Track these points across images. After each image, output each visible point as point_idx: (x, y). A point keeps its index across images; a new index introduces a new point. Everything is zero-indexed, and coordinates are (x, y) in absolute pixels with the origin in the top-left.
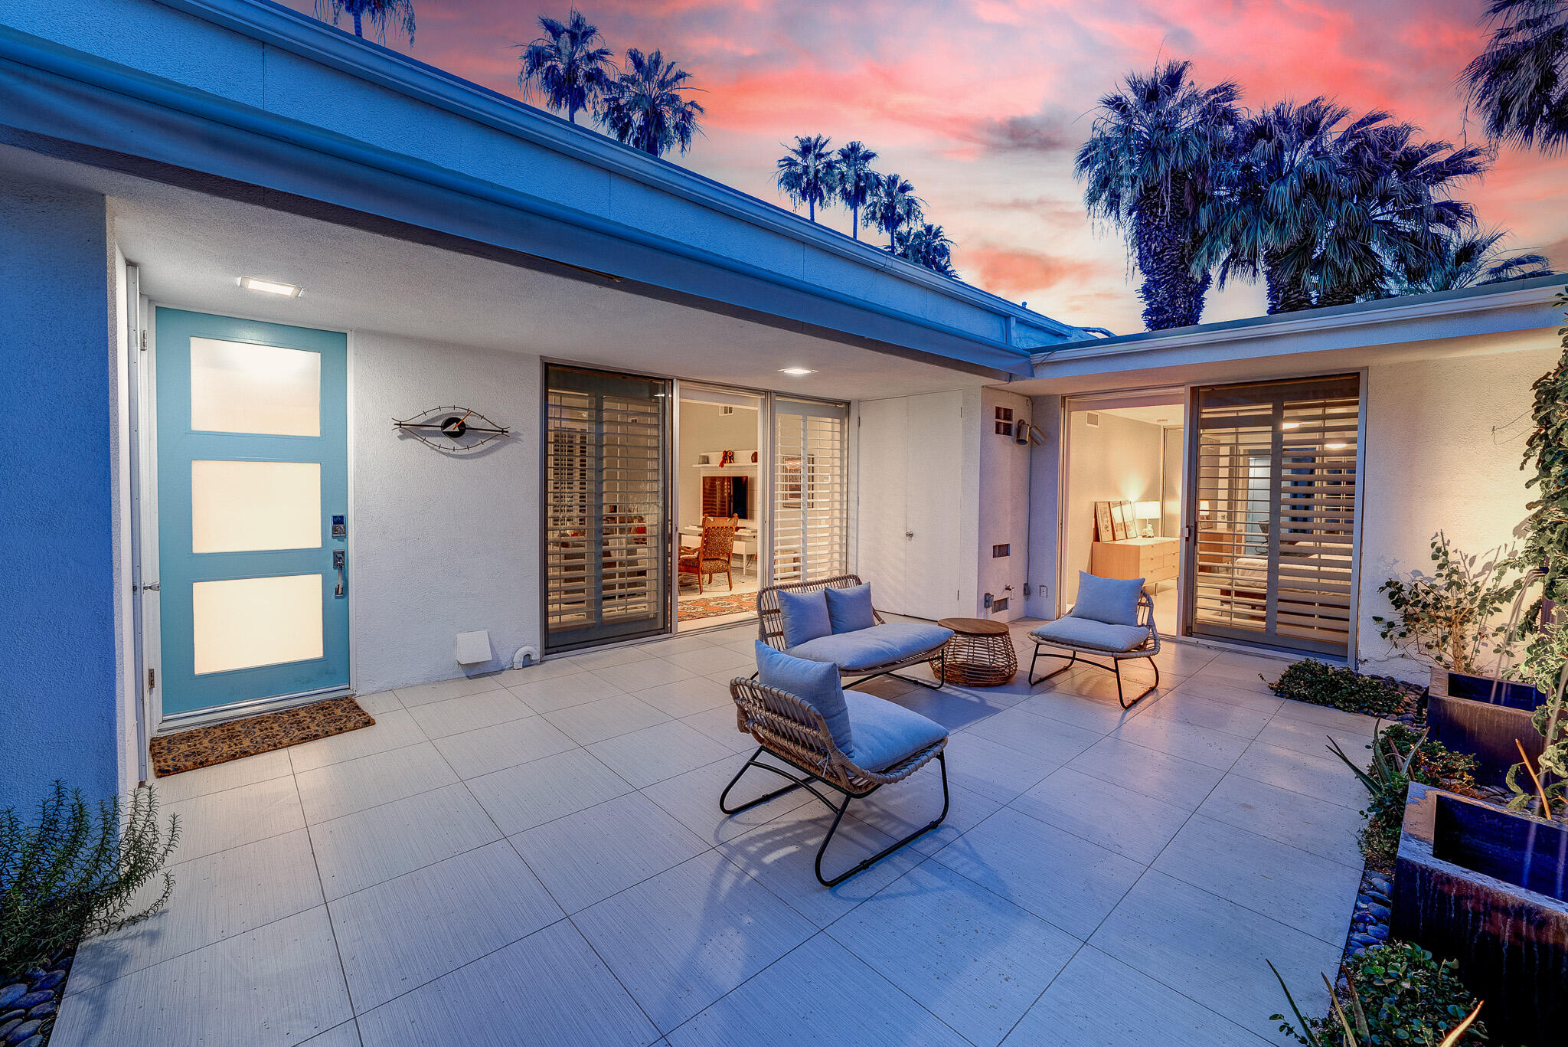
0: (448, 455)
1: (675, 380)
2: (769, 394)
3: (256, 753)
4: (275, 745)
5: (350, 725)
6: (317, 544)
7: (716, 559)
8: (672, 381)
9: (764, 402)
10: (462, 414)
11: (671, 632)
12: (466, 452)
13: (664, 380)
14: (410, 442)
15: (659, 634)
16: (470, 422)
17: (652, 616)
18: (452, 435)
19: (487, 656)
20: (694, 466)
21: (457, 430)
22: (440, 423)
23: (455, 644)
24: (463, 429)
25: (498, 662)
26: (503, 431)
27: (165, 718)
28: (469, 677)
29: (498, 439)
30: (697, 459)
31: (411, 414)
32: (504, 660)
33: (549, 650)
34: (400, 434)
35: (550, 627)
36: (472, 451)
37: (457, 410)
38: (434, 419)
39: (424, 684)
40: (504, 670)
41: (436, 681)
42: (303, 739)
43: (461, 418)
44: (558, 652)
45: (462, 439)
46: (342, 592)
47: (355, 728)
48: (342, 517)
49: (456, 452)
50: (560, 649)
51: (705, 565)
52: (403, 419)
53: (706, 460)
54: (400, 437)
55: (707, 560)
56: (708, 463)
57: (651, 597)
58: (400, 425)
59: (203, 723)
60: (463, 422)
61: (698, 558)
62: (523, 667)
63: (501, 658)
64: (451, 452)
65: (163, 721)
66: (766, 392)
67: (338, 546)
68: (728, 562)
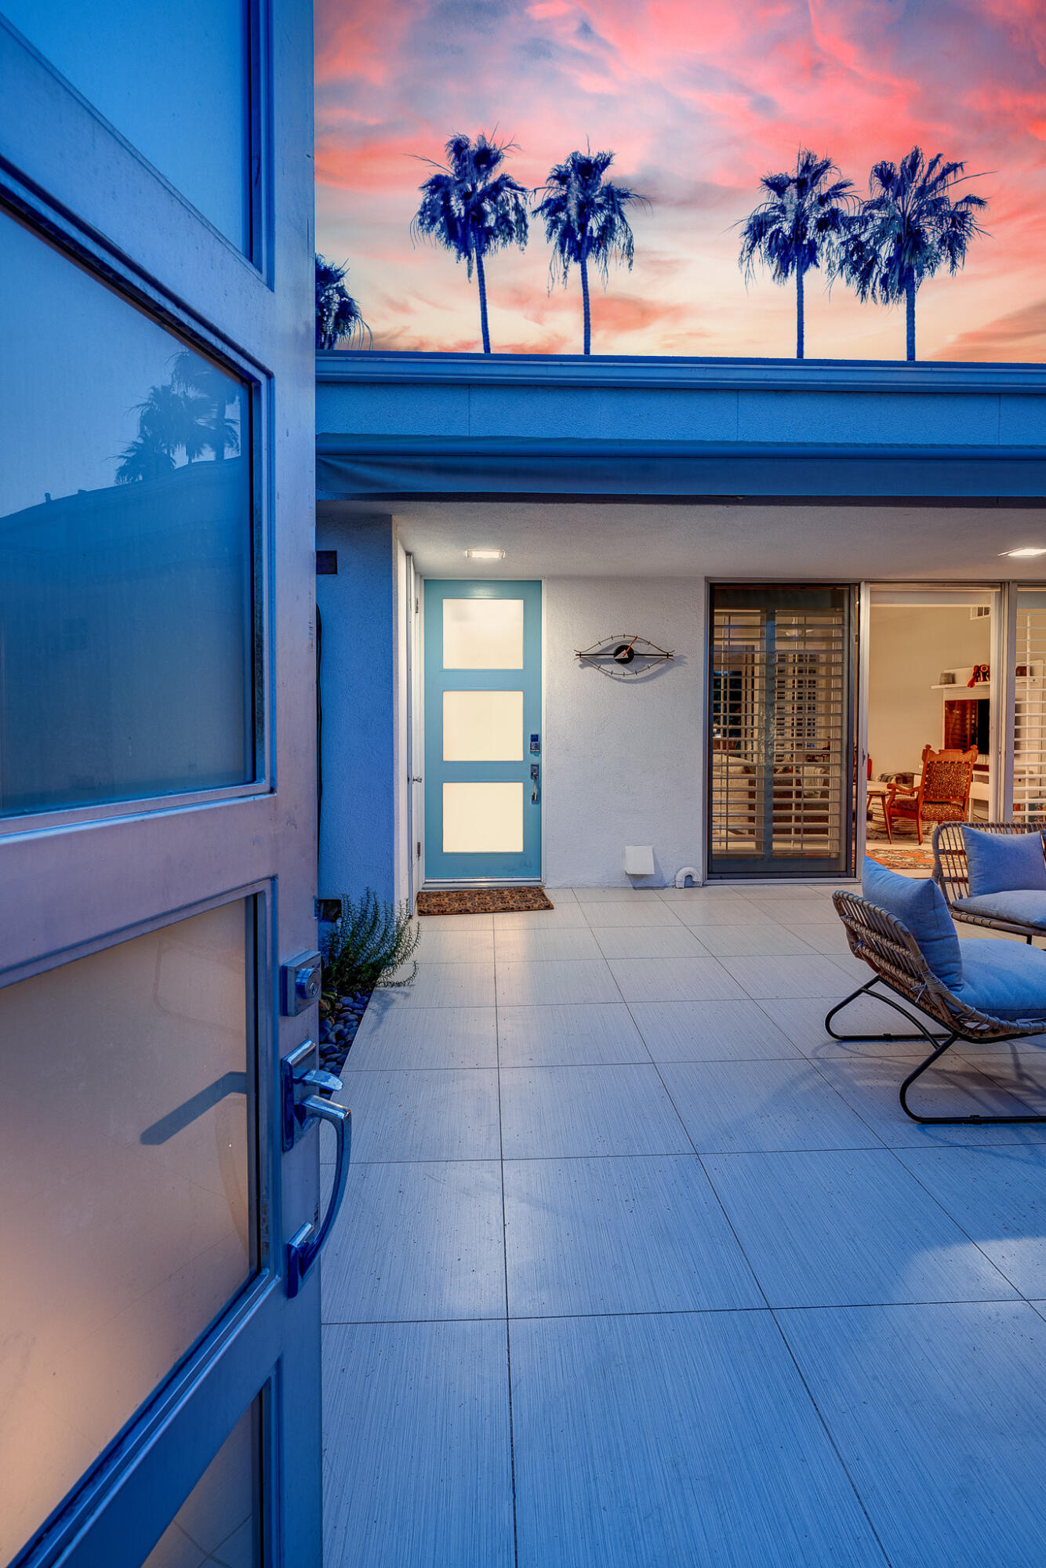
0: (619, 680)
1: (862, 584)
2: (1007, 584)
3: (474, 913)
4: (486, 910)
5: (536, 906)
6: (521, 758)
7: (942, 803)
8: (859, 585)
9: (1000, 596)
10: (628, 642)
11: (855, 877)
12: (634, 677)
13: (849, 584)
14: (588, 669)
15: (840, 877)
16: (638, 648)
17: (834, 856)
18: (622, 661)
19: (648, 868)
20: (933, 687)
21: (626, 656)
22: (612, 651)
23: (623, 855)
24: (631, 653)
25: (662, 878)
26: (668, 655)
27: (427, 881)
28: (635, 888)
29: (664, 663)
30: (938, 678)
31: (588, 645)
32: (668, 877)
33: (712, 876)
34: (581, 663)
35: (714, 853)
36: (640, 675)
37: (627, 638)
38: (608, 649)
39: (596, 887)
40: (665, 887)
41: (608, 887)
42: (503, 909)
43: (629, 645)
44: (721, 878)
45: (633, 665)
46: (536, 799)
47: (539, 909)
48: (537, 736)
49: (626, 678)
50: (723, 875)
51: (927, 809)
52: (581, 650)
53: (951, 679)
54: (581, 666)
55: (931, 803)
56: (954, 682)
57: (833, 834)
58: (580, 655)
59: (450, 888)
60: (631, 648)
61: (917, 800)
62: (685, 887)
63: (664, 875)
64: (622, 677)
65: (426, 883)
66: (1002, 584)
67: (534, 760)
68: (963, 808)
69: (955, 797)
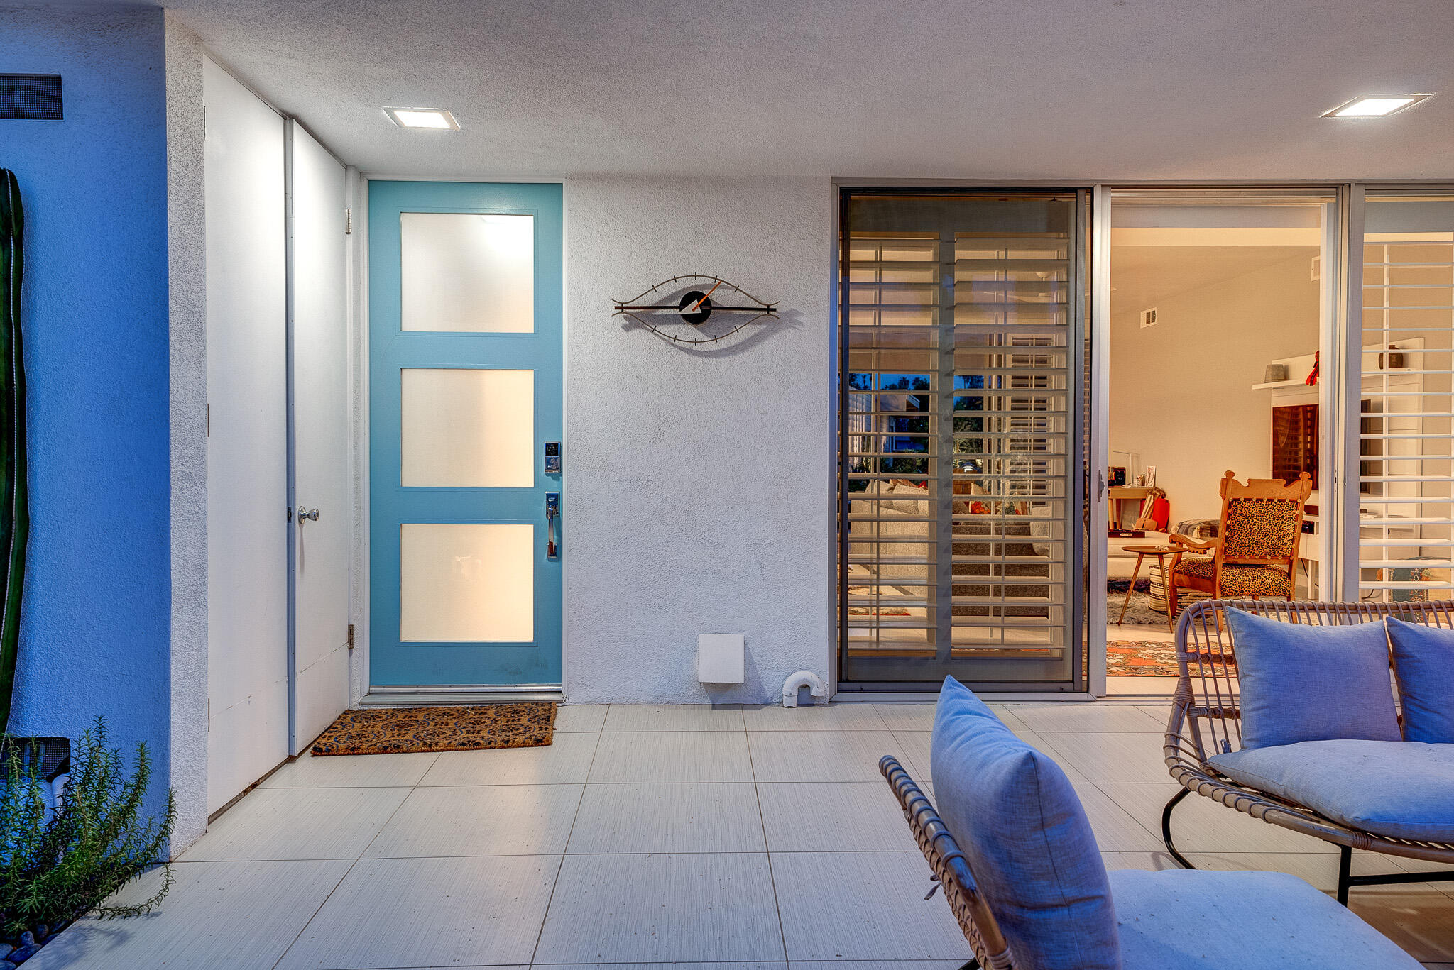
0: (689, 351)
1: (1098, 192)
2: (1346, 188)
3: (408, 751)
4: (430, 746)
5: (520, 739)
6: (528, 482)
7: (1255, 567)
8: (1091, 191)
9: (1336, 212)
10: (705, 286)
11: (1088, 692)
12: (712, 346)
13: (1075, 190)
14: (639, 334)
15: (1062, 691)
16: (719, 297)
17: (1056, 654)
18: (692, 319)
19: (736, 675)
20: (1255, 387)
21: (699, 311)
22: (677, 303)
23: (696, 650)
24: (708, 307)
25: (761, 691)
26: (768, 310)
27: (373, 690)
28: (714, 707)
29: (761, 324)
30: (1262, 372)
31: (635, 290)
32: (769, 690)
33: (845, 686)
34: (625, 322)
35: (850, 646)
36: (724, 343)
37: (700, 281)
38: (672, 297)
39: (652, 703)
40: (767, 704)
41: (668, 702)
42: (463, 744)
43: (706, 292)
44: (862, 691)
45: (712, 323)
46: (554, 551)
47: (524, 745)
48: (556, 445)
49: (699, 347)
50: (866, 686)
52: (624, 298)
53: (1282, 373)
54: (626, 328)
56: (1286, 378)
58: (622, 308)
59: (397, 704)
60: (707, 298)
61: (1213, 561)
62: (799, 705)
63: (765, 685)
64: (693, 346)
65: (370, 694)
66: (1337, 188)
67: (552, 487)
68: (1289, 575)
69: (1274, 557)
